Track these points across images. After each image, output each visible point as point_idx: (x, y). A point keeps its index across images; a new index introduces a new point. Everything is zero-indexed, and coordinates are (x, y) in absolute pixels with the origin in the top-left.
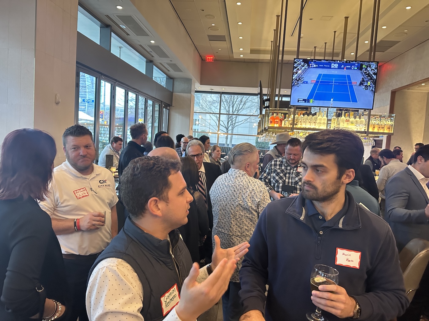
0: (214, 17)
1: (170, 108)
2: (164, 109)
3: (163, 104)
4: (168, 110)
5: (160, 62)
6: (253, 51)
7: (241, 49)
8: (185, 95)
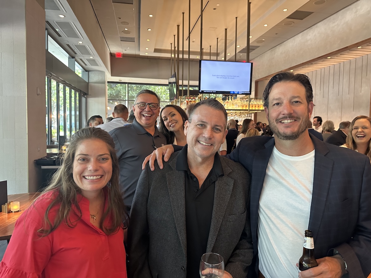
0: (128, 24)
1: (87, 97)
2: (83, 97)
3: (81, 93)
4: (85, 99)
5: (80, 58)
6: (156, 50)
7: (147, 49)
8: (100, 85)
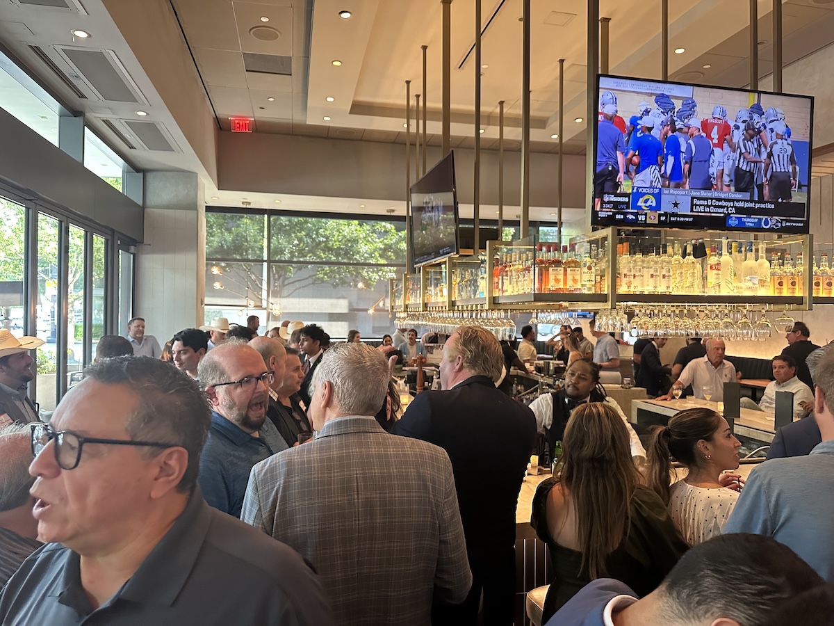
1: (138, 251)
2: (120, 251)
3: (116, 238)
4: (132, 255)
7: (330, 99)
8: (180, 214)
